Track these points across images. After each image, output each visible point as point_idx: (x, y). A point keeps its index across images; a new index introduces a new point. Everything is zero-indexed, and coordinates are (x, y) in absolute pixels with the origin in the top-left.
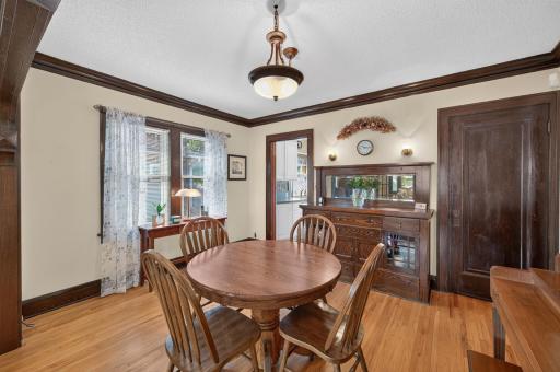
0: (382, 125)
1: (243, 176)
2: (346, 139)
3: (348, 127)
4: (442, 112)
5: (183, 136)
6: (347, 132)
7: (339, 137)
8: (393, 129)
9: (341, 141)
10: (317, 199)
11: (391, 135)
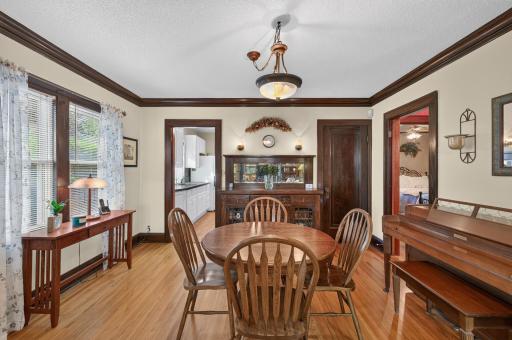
0: (283, 126)
1: (133, 162)
2: (253, 133)
3: (256, 123)
4: (320, 122)
5: (72, 107)
6: (255, 127)
7: (247, 130)
8: (290, 129)
9: (248, 133)
10: (227, 184)
11: (287, 133)
